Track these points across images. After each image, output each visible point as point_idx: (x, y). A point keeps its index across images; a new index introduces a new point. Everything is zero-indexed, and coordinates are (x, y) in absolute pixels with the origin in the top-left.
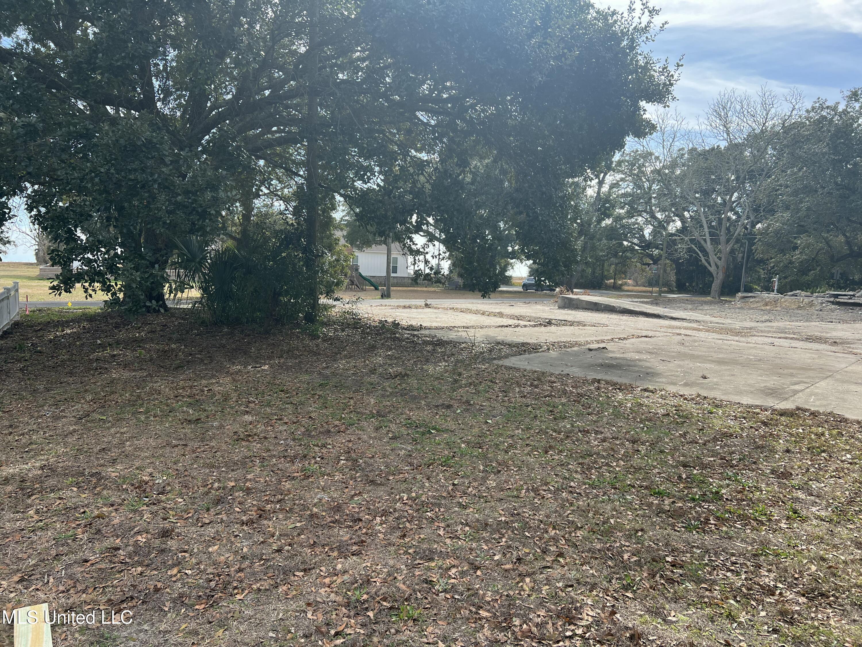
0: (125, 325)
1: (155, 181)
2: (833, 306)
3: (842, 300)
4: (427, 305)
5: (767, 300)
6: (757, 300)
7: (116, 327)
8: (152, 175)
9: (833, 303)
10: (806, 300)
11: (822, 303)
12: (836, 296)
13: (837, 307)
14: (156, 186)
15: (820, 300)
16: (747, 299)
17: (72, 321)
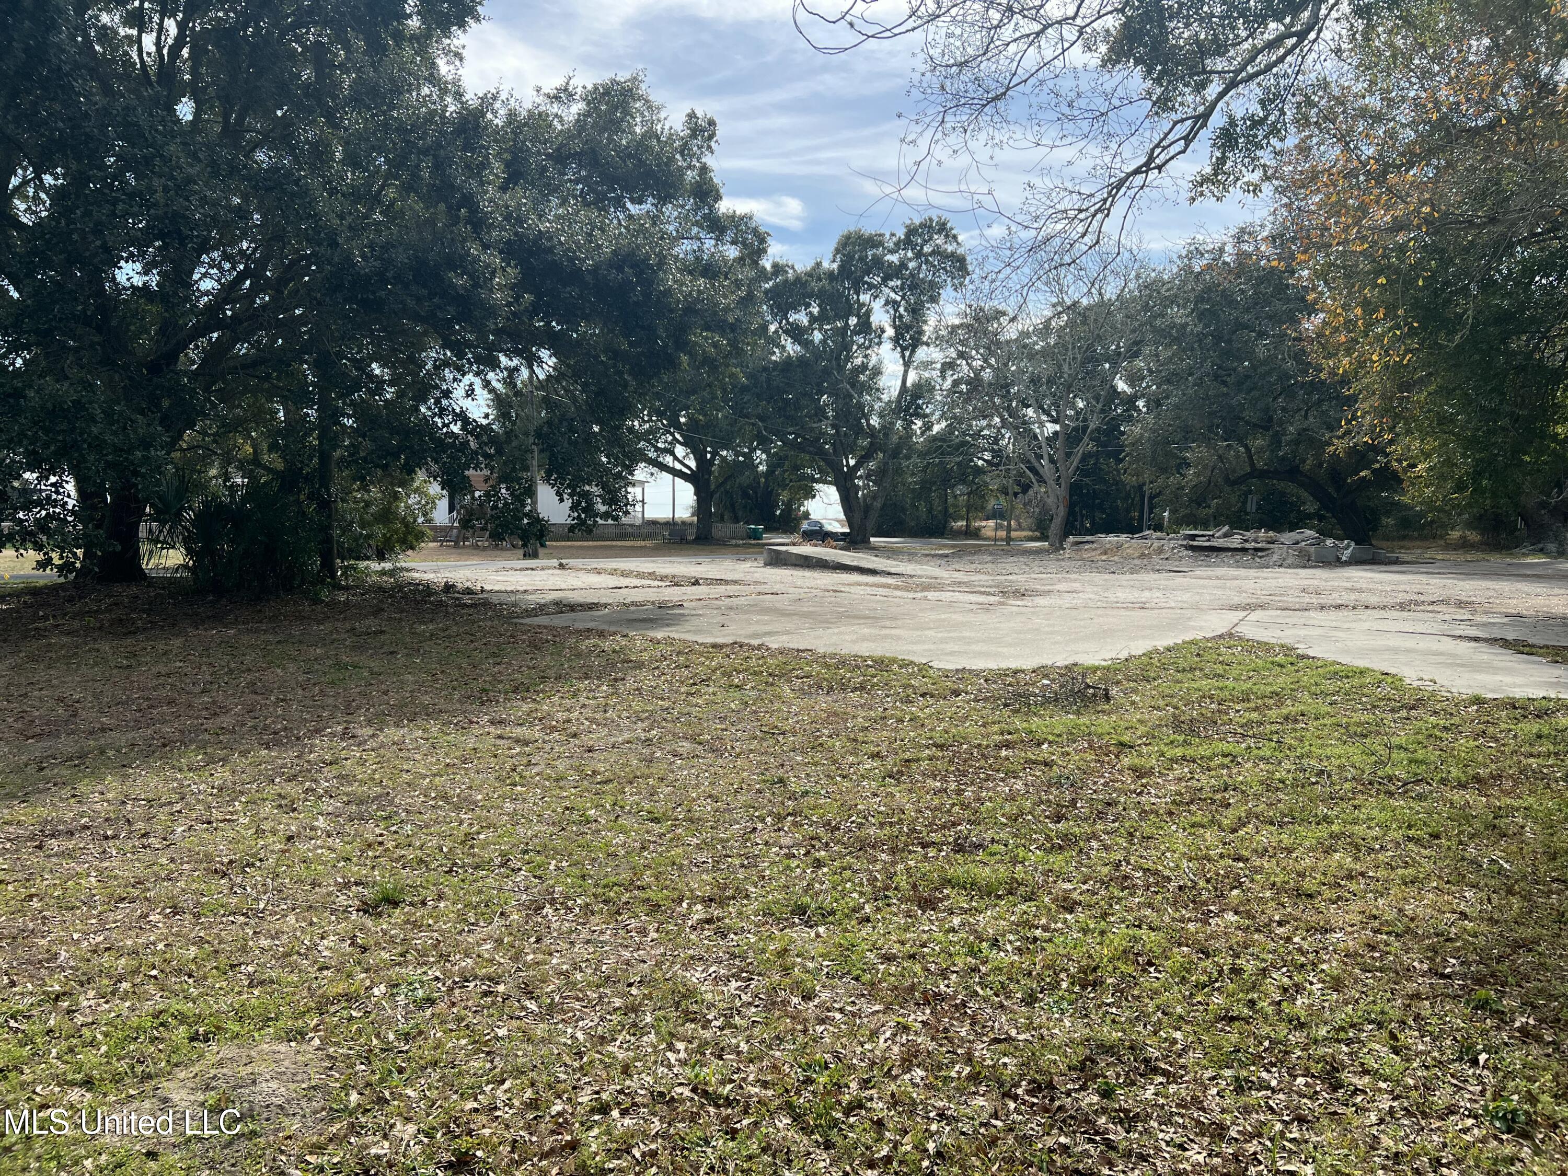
0: (80, 598)
1: (85, 441)
2: (1186, 552)
3: (1200, 543)
4: (562, 566)
5: (1108, 546)
6: (1095, 545)
7: (69, 601)
8: (81, 435)
9: (1187, 547)
10: (1156, 544)
11: (1173, 548)
12: (1193, 537)
13: (1190, 553)
14: (85, 446)
15: (1172, 544)
16: (1081, 546)
17: (10, 595)
